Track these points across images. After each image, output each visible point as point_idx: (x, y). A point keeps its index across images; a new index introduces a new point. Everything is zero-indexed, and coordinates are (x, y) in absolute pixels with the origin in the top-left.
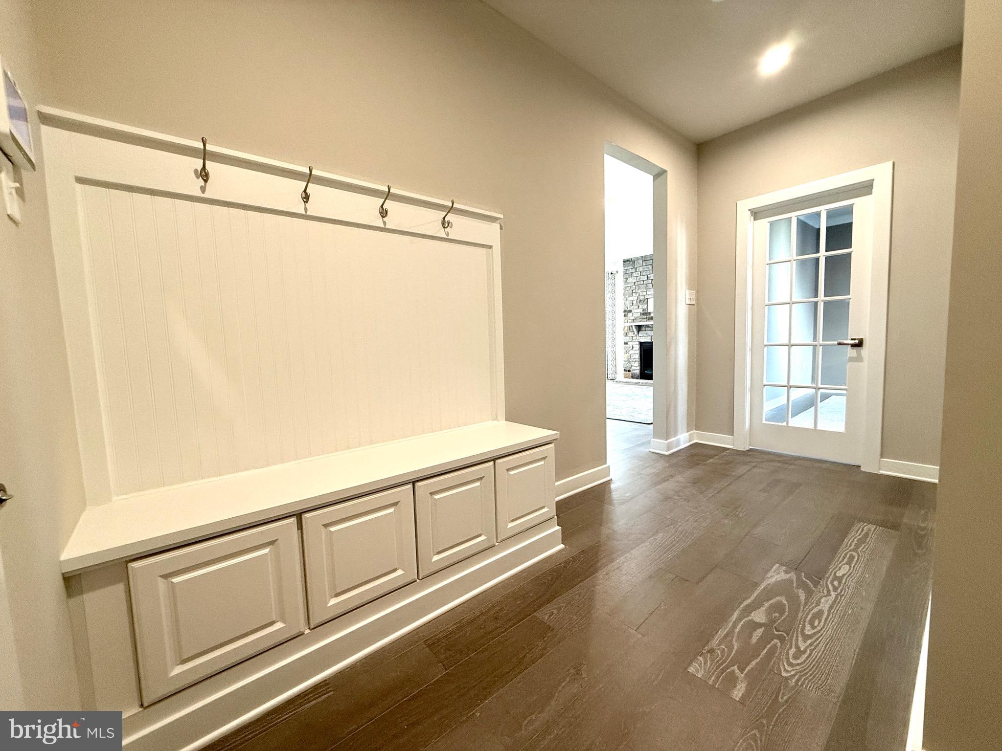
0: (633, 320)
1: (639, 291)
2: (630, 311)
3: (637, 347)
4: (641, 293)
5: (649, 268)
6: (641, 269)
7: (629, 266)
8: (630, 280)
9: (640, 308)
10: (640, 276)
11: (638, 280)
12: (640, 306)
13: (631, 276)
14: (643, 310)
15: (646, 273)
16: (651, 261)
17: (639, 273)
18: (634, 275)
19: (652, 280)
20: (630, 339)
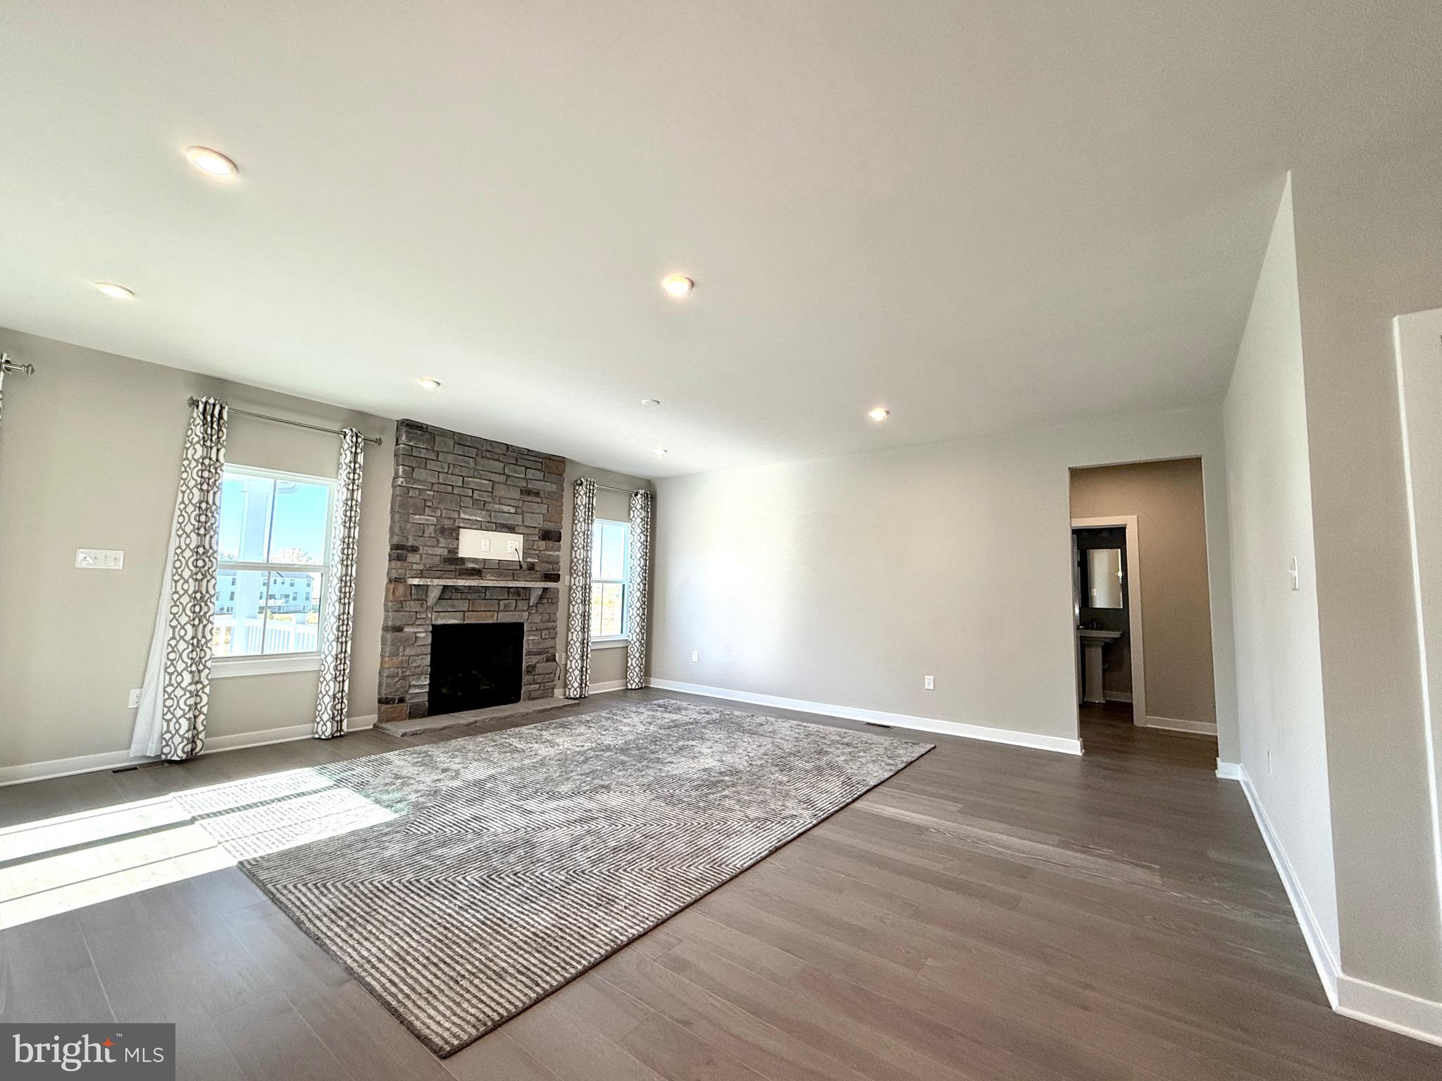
0: (422, 571)
1: (442, 506)
2: (414, 549)
3: (425, 637)
4: (444, 511)
5: (469, 464)
6: (450, 458)
7: (423, 442)
8: (420, 474)
9: (441, 545)
10: (447, 473)
11: (441, 481)
12: (441, 539)
13: (423, 466)
14: (449, 552)
15: (460, 471)
16: (475, 450)
17: (446, 466)
18: (431, 465)
19: (473, 490)
20: (410, 617)
